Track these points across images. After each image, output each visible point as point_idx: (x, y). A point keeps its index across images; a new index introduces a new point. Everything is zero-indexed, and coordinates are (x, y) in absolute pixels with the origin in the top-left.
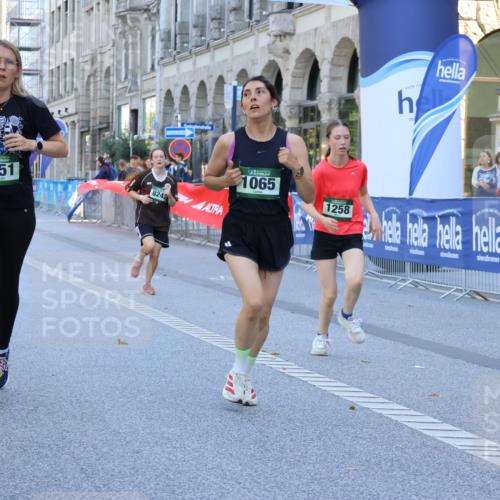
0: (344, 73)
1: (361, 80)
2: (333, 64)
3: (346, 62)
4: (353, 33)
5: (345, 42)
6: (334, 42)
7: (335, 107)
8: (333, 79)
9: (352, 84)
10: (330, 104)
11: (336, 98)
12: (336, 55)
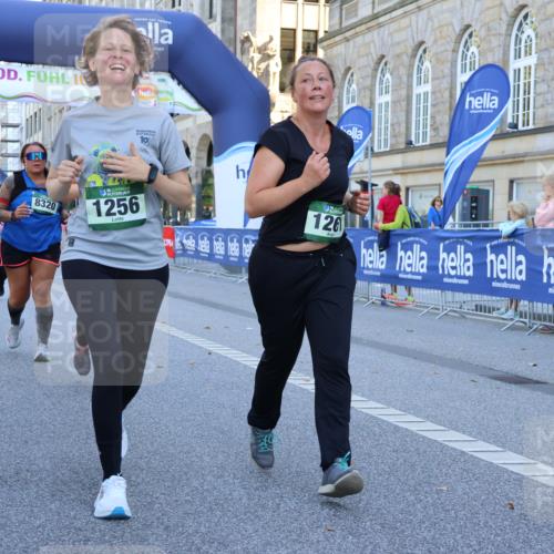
0: (204, 155)
1: (215, 159)
2: (198, 149)
3: (206, 149)
4: (209, 131)
5: (205, 136)
6: (199, 137)
7: (199, 175)
8: (198, 158)
9: (210, 162)
10: (197, 173)
11: (200, 170)
12: (200, 144)
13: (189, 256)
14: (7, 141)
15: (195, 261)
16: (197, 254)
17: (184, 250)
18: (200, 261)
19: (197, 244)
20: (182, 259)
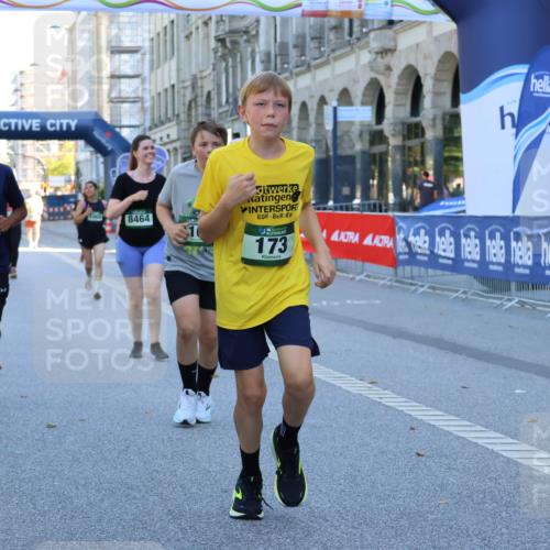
0: (447, 88)
1: (463, 97)
2: (436, 79)
3: (450, 77)
4: (454, 47)
5: (447, 55)
6: (436, 58)
7: (439, 122)
8: (436, 94)
9: (456, 101)
10: (434, 120)
11: (440, 114)
12: (439, 70)
13: (420, 264)
14: (120, 77)
15: (431, 271)
16: (433, 260)
17: (412, 254)
18: (439, 272)
19: (432, 243)
20: (408, 268)
